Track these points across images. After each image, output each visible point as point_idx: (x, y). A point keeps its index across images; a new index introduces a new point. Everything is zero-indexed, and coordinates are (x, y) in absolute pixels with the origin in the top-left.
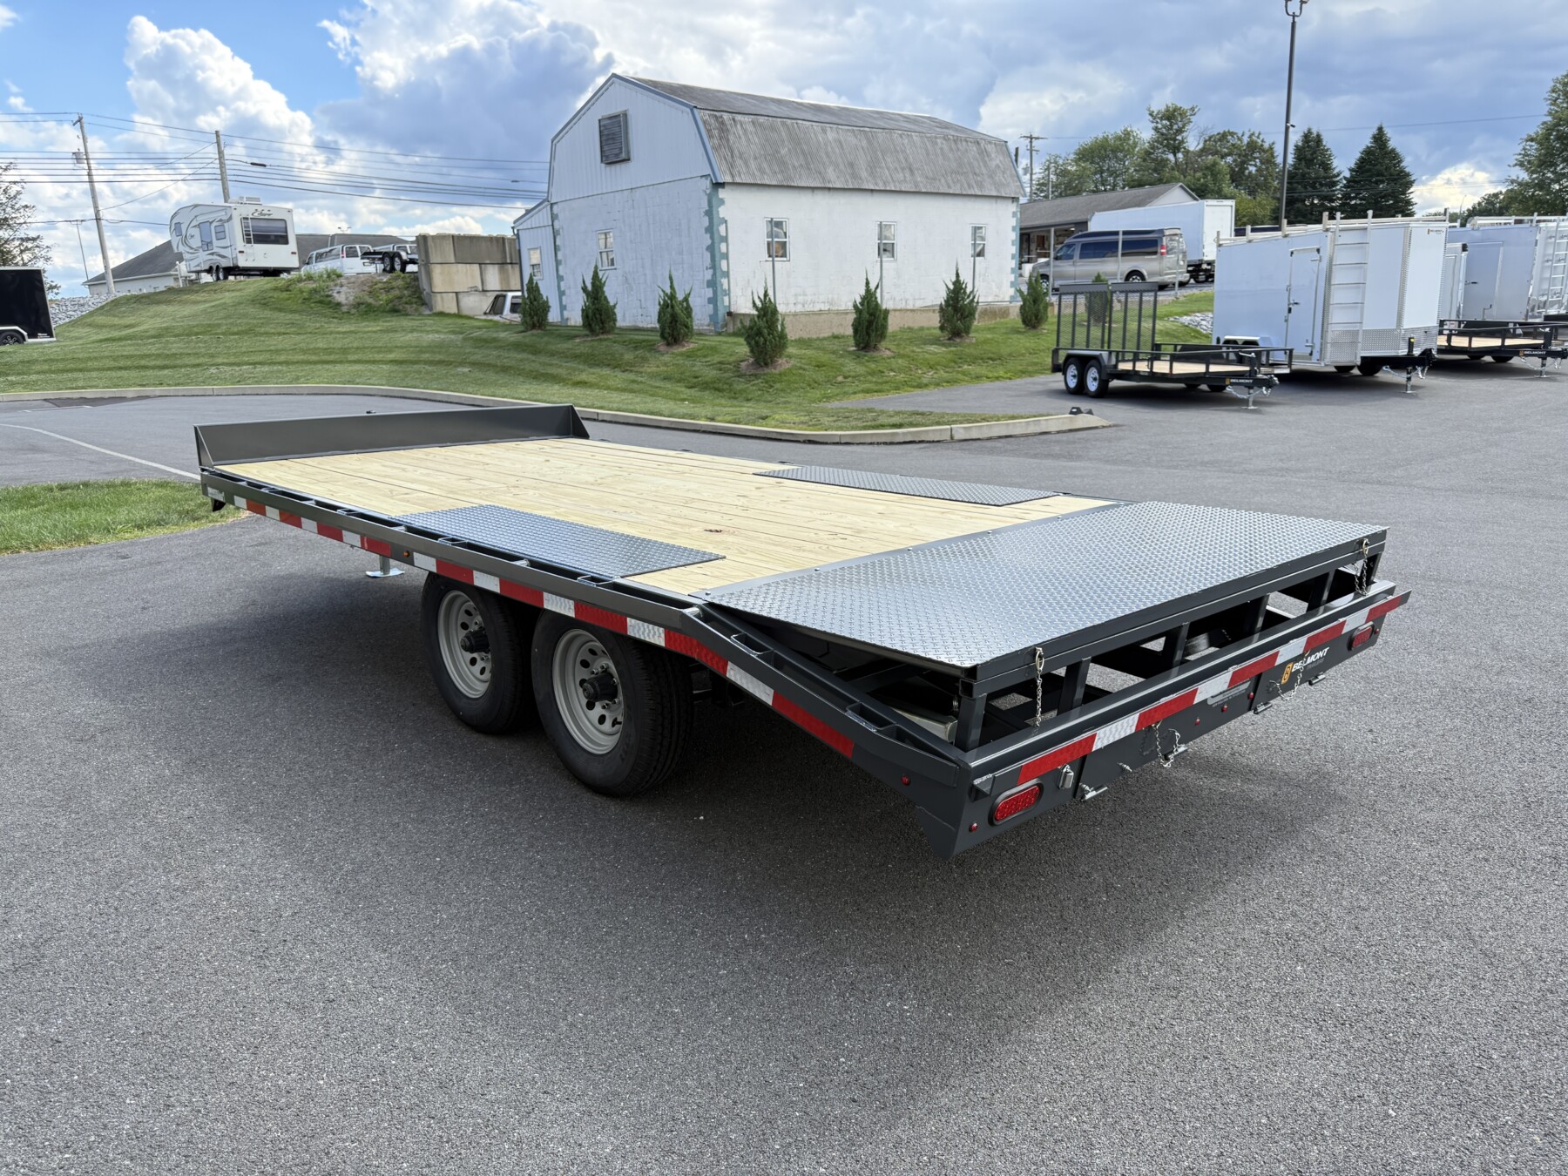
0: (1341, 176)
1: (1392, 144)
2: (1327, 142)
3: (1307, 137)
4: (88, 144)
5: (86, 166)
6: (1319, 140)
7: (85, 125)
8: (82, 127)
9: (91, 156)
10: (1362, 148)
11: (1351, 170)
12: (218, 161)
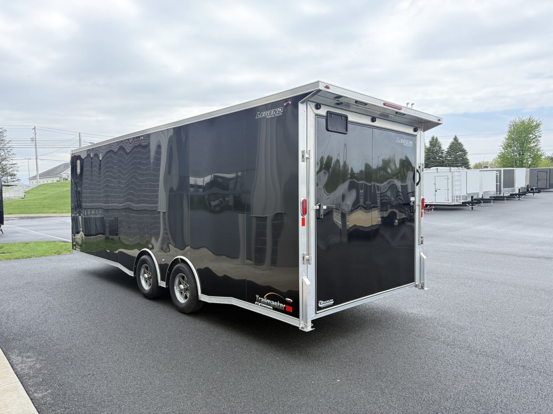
0: (445, 151)
1: (459, 141)
2: (440, 140)
3: (433, 138)
4: (36, 136)
5: (35, 143)
6: (437, 139)
7: (36, 130)
8: (35, 130)
9: (37, 140)
10: (451, 142)
11: (448, 149)
12: (79, 142)
